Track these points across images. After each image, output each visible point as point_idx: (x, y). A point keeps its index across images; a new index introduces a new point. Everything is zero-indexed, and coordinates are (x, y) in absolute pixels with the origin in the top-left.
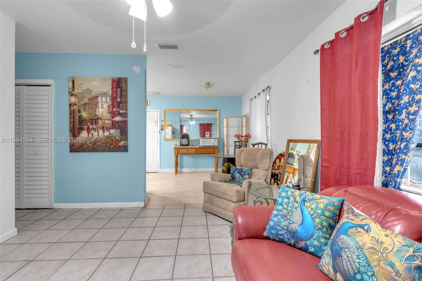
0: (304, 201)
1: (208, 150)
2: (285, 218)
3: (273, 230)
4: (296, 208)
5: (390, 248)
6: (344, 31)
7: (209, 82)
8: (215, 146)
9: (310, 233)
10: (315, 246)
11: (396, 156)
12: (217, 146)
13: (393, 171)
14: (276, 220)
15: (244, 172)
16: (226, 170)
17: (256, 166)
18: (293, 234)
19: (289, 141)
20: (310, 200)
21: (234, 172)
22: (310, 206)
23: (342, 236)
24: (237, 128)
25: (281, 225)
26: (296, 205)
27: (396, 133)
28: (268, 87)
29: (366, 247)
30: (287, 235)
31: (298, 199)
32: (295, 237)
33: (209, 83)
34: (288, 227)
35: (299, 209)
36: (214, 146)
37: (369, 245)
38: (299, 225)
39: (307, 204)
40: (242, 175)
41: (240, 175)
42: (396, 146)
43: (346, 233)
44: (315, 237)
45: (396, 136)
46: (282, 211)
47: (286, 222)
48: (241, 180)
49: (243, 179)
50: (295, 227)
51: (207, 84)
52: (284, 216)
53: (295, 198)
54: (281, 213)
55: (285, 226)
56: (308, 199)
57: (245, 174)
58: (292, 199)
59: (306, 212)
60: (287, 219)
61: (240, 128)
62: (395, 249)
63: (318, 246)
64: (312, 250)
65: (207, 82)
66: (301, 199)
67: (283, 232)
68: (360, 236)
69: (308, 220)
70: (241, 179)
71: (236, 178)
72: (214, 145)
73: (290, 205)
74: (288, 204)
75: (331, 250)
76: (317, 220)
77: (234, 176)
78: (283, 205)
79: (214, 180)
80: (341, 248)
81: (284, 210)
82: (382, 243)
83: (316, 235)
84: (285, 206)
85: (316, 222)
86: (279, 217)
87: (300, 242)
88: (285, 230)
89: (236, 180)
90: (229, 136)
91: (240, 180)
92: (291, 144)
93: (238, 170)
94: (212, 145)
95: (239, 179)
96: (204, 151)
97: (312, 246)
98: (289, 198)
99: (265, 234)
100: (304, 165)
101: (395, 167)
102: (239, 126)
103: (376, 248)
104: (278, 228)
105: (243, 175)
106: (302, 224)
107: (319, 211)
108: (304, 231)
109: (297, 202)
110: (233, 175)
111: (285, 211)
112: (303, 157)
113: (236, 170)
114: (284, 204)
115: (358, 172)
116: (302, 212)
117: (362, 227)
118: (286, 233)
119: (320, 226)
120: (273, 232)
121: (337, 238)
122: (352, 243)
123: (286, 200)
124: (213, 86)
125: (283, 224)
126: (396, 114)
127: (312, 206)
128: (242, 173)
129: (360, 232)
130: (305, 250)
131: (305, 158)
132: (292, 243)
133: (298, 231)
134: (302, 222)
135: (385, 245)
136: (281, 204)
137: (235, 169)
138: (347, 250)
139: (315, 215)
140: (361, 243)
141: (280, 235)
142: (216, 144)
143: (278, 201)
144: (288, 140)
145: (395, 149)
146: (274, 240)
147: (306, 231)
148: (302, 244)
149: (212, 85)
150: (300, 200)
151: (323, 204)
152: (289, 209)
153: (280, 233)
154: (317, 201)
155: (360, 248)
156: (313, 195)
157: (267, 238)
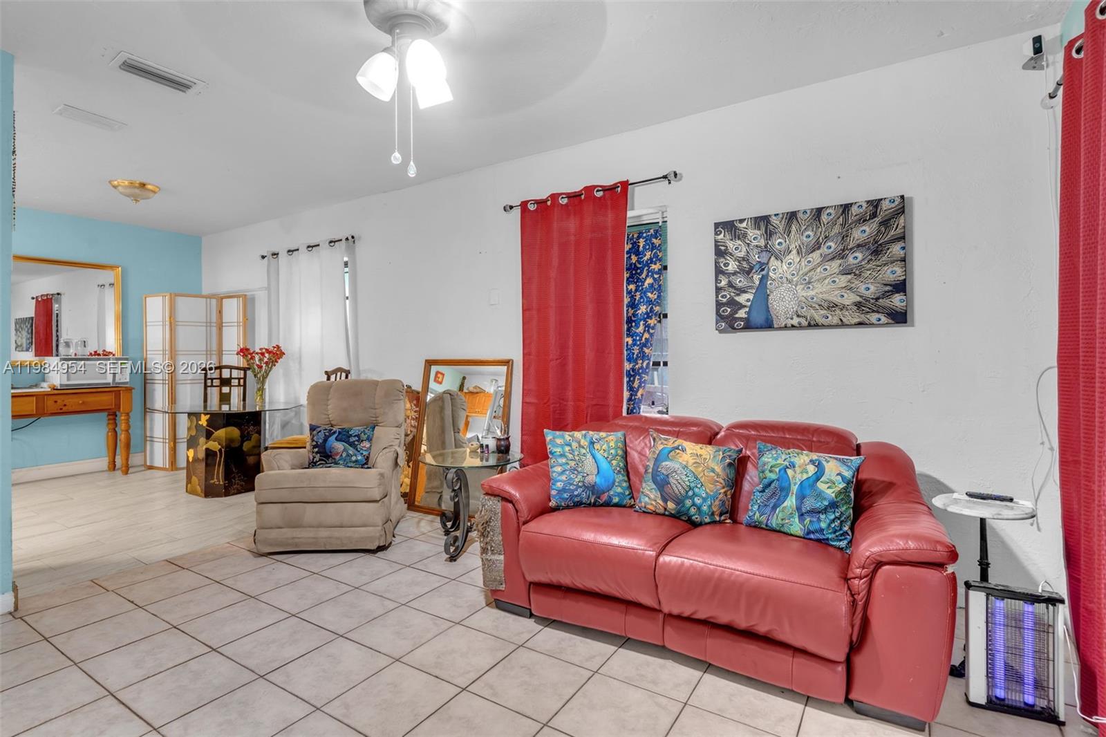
0: (592, 443)
1: (90, 399)
2: (576, 472)
3: (565, 492)
4: (584, 455)
5: (708, 458)
6: (564, 196)
7: (144, 181)
8: (119, 383)
9: (611, 481)
10: (619, 495)
11: (637, 377)
12: (126, 383)
13: (636, 395)
14: (565, 479)
15: (355, 436)
16: (220, 450)
17: (374, 419)
18: (592, 488)
19: (430, 363)
20: (599, 440)
21: (325, 440)
22: (601, 447)
23: (664, 464)
24: (205, 328)
25: (575, 483)
26: (583, 451)
27: (633, 350)
28: (353, 237)
29: (690, 464)
30: (586, 493)
31: (583, 442)
32: (596, 492)
33: (144, 185)
34: (583, 482)
35: (589, 456)
36: (117, 383)
37: (691, 461)
38: (596, 475)
39: (597, 446)
40: (352, 445)
41: (343, 443)
42: (635, 366)
43: (667, 458)
44: (617, 484)
45: (633, 354)
46: (567, 464)
47: (580, 477)
48: (352, 456)
49: (356, 452)
50: (592, 479)
51: (137, 185)
52: (574, 470)
53: (579, 442)
54: (569, 467)
55: (579, 482)
56: (596, 439)
57: (360, 440)
58: (574, 445)
59: (599, 456)
60: (579, 472)
61: (214, 330)
62: (712, 456)
63: (621, 493)
64: (616, 500)
65: (139, 179)
66: (587, 441)
67: (580, 490)
68: (681, 457)
69: (604, 465)
70: (351, 452)
71: (337, 454)
72: (117, 380)
73: (576, 453)
74: (572, 452)
75: (654, 483)
76: (614, 462)
77: (328, 451)
78: (566, 457)
79: (278, 467)
80: (667, 476)
81: (570, 462)
82: (701, 455)
83: (617, 480)
84: (570, 456)
85: (614, 465)
86: (567, 473)
87: (602, 496)
88: (581, 487)
89: (338, 458)
90: (176, 351)
91: (348, 455)
92: (434, 369)
93: (336, 435)
94: (109, 379)
95: (344, 455)
96: (73, 402)
97: (615, 496)
98: (570, 445)
99: (553, 504)
100: (454, 408)
101: (638, 390)
102: (208, 324)
103: (698, 461)
104: (571, 487)
105: (356, 443)
106: (598, 473)
107: (613, 451)
108: (603, 480)
109: (583, 448)
110: (325, 448)
111: (572, 464)
112: (450, 394)
113: (330, 435)
114: (568, 454)
115: (594, 403)
116: (594, 457)
117: (678, 448)
118: (583, 491)
119: (618, 469)
120: (565, 496)
121: (658, 467)
122: (677, 466)
123: (567, 448)
124: (156, 195)
125: (576, 480)
126: (632, 326)
127: (604, 447)
128: (352, 439)
129: (678, 453)
130: (607, 504)
131: (455, 397)
132: (593, 501)
133: (598, 483)
134: (598, 470)
135: (704, 456)
136: (562, 455)
137: (327, 434)
138: (674, 475)
139: (610, 457)
140: (684, 463)
141: (576, 496)
142: (124, 378)
143: (555, 452)
144: (426, 361)
145: (633, 370)
146: (568, 507)
147: (605, 481)
148: (605, 498)
149: (154, 192)
150: (586, 443)
151: (613, 442)
152: (577, 458)
153: (576, 493)
154: (606, 439)
155: (685, 467)
156: (598, 435)
157: (556, 509)
